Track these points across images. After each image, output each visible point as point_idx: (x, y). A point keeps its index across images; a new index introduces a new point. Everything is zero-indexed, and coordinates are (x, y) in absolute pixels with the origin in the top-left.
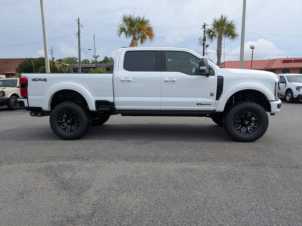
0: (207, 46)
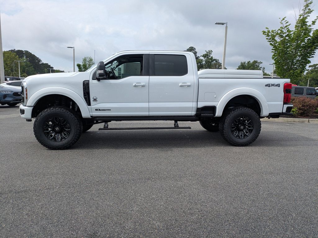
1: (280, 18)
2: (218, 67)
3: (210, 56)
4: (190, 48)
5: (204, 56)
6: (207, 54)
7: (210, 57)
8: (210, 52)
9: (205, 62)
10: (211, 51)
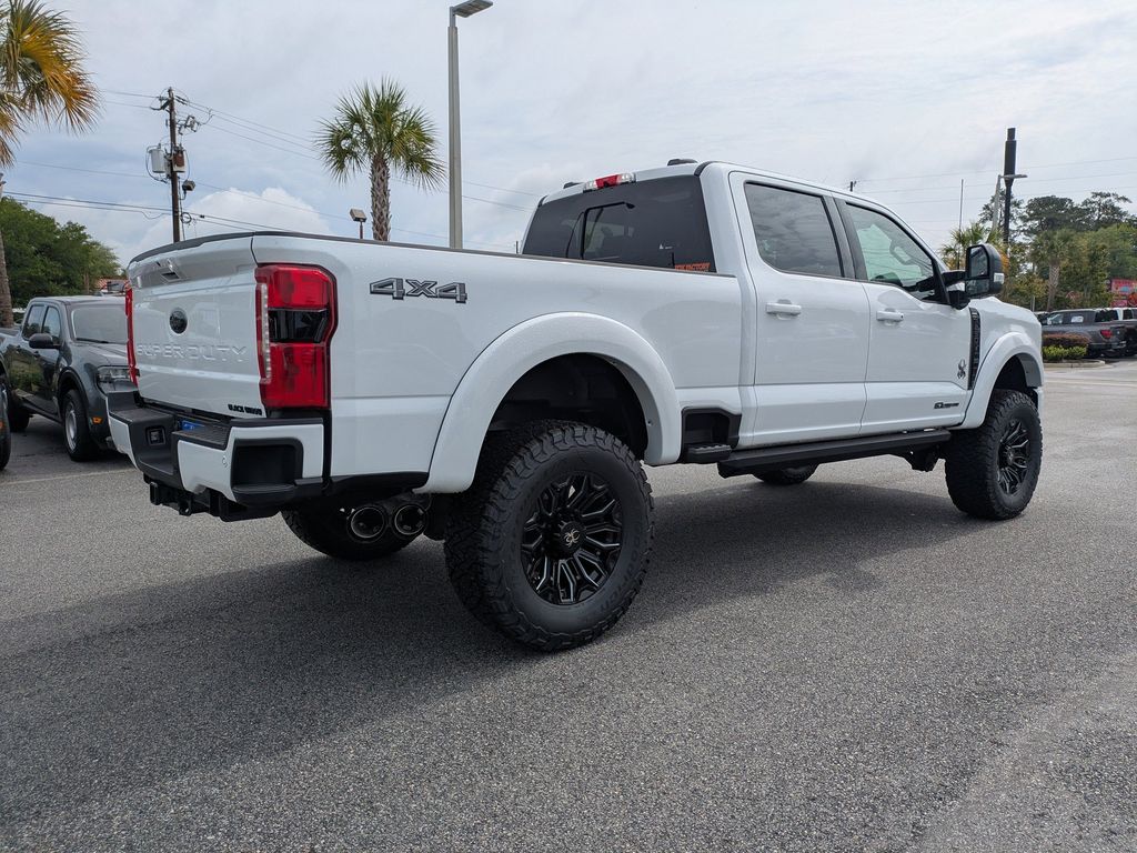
0: (188, 187)
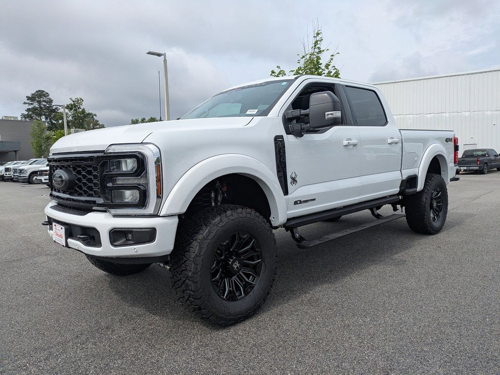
1: (298, 55)
2: (93, 127)
3: (79, 108)
4: (37, 92)
5: (69, 107)
6: (74, 104)
7: (81, 110)
8: (79, 101)
9: (72, 117)
10: (81, 99)
